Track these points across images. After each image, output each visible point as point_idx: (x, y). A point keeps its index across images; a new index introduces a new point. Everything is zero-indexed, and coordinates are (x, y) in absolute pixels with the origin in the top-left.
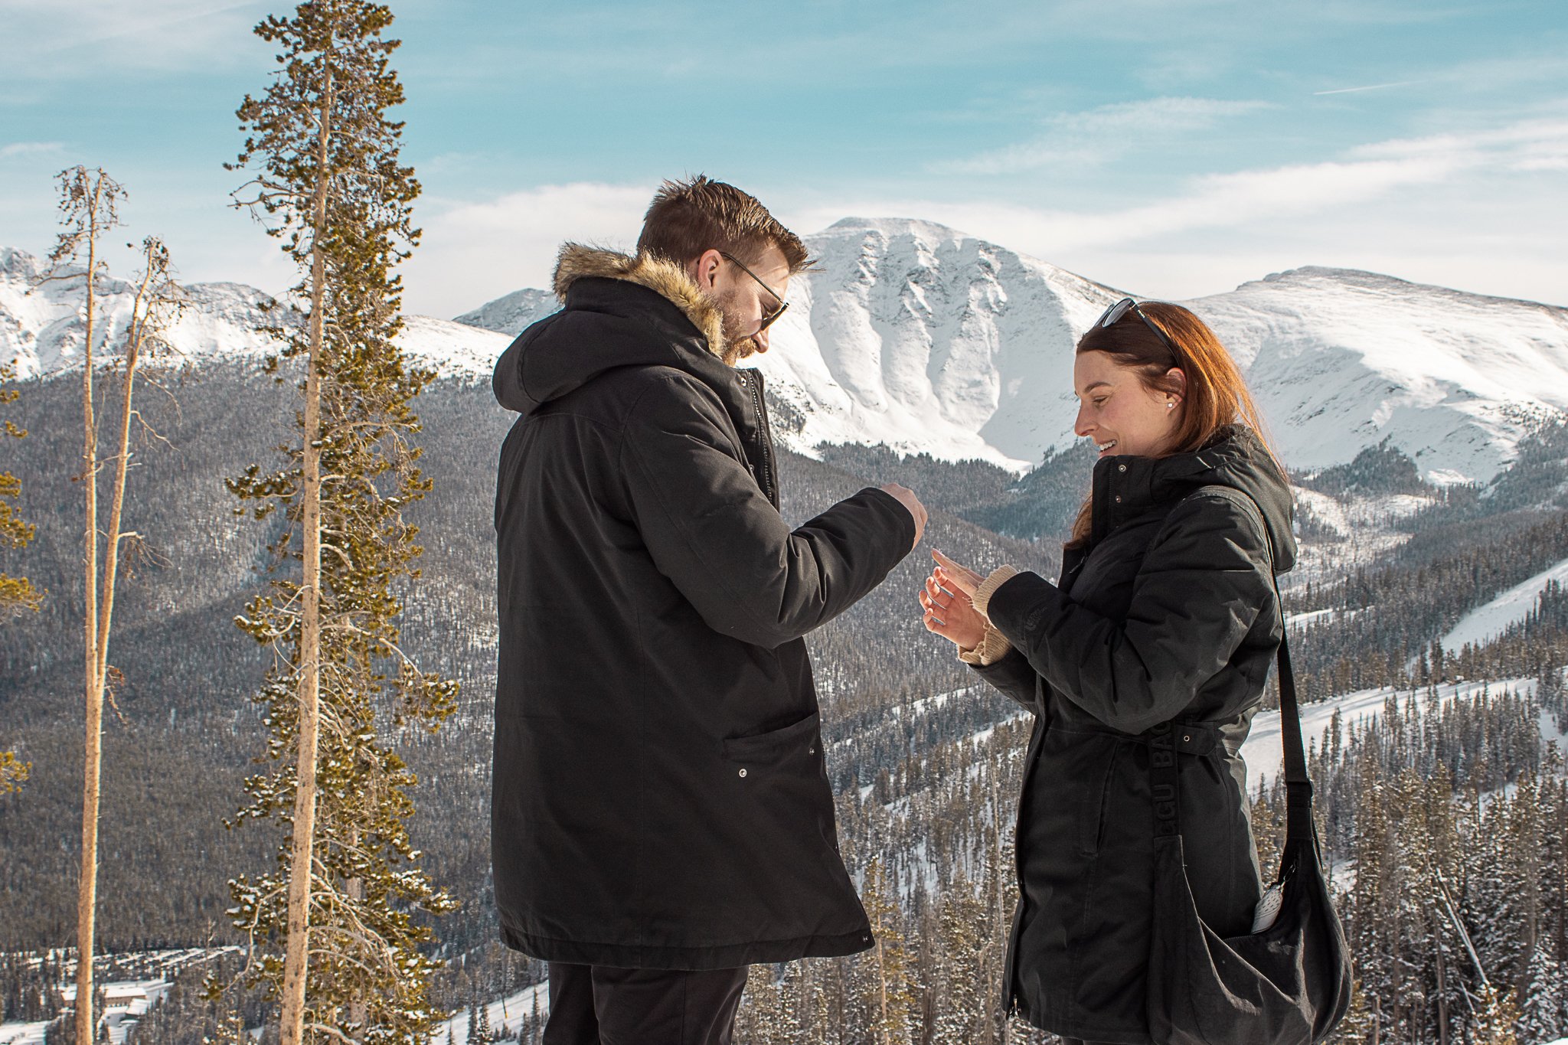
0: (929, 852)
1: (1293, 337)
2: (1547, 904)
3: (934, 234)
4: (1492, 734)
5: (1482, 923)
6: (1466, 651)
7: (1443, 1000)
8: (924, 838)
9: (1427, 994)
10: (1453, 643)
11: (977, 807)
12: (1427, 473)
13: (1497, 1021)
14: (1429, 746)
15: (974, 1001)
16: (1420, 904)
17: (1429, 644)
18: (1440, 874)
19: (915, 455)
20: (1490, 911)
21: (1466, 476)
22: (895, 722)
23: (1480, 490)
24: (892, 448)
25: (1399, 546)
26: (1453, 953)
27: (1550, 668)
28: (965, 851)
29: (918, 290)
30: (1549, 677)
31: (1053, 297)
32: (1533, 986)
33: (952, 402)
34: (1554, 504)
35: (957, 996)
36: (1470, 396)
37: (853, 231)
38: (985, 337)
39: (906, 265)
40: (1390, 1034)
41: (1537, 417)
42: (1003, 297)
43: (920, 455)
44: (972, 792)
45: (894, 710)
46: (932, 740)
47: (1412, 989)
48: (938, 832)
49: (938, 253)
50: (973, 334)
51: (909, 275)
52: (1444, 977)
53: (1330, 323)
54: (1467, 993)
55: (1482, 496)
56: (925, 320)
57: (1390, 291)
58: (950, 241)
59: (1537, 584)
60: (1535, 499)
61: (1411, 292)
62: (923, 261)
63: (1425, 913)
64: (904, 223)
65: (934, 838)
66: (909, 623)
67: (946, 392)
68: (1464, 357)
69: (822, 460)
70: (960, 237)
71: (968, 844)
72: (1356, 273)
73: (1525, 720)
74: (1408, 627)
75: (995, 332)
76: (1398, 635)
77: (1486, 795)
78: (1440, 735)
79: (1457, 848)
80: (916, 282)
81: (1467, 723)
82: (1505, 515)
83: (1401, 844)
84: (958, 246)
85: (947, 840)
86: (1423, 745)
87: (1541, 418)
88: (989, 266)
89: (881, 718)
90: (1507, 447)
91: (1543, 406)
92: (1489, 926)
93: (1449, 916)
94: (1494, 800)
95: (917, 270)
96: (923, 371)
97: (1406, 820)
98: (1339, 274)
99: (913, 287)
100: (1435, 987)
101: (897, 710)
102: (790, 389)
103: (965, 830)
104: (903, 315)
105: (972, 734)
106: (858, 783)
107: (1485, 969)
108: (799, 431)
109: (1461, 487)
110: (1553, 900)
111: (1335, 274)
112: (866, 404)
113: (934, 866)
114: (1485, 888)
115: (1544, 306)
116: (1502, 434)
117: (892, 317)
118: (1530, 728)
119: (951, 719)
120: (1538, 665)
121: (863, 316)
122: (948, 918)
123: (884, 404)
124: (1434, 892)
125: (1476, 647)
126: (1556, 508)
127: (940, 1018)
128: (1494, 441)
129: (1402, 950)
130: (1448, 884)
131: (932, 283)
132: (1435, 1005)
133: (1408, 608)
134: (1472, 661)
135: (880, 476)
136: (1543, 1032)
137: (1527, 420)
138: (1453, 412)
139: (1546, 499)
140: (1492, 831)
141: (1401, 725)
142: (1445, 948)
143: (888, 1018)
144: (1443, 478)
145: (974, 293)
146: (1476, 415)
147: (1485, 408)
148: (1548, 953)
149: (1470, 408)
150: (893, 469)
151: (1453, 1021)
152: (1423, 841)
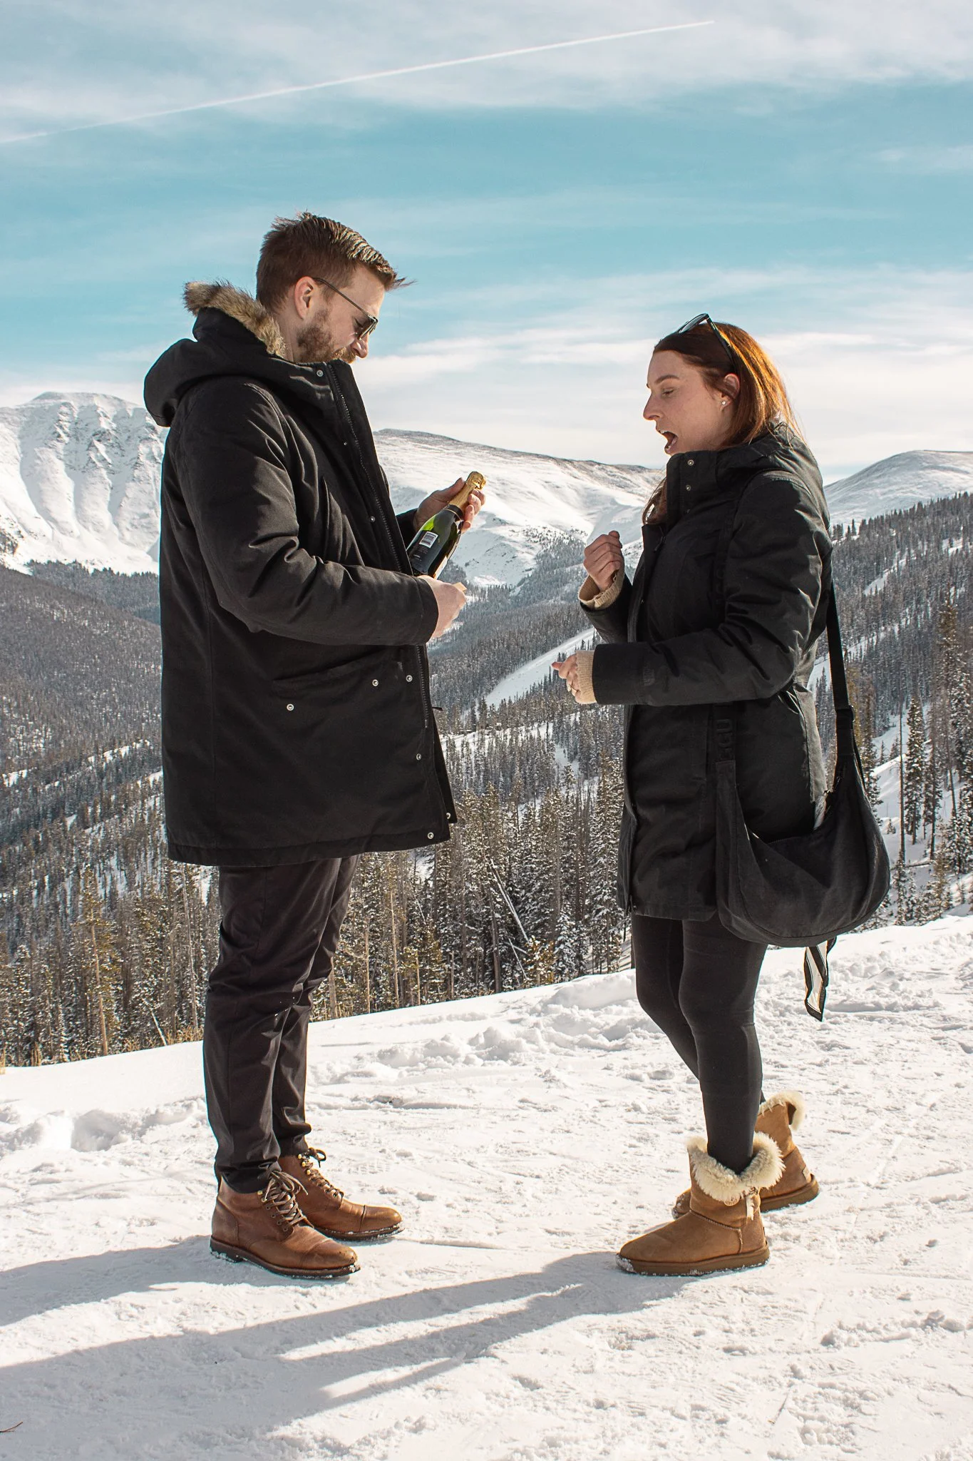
0: (119, 863)
2: (567, 881)
3: (113, 405)
4: (522, 764)
5: (522, 897)
6: (503, 705)
7: (496, 952)
8: (115, 853)
9: (485, 949)
10: (494, 700)
11: (153, 829)
12: (473, 578)
13: (541, 964)
14: (478, 774)
15: (161, 970)
16: (478, 885)
17: (477, 701)
18: (492, 863)
19: (101, 570)
20: (528, 888)
21: (500, 580)
22: (91, 768)
23: (510, 590)
24: (83, 564)
25: (454, 631)
26: (502, 918)
27: (561, 715)
28: (146, 861)
29: (100, 446)
30: (561, 722)
32: (560, 939)
33: (128, 530)
34: (562, 599)
35: (147, 966)
36: (503, 523)
37: (51, 402)
38: (152, 481)
39: (92, 427)
40: (461, 978)
41: (549, 537)
43: (105, 570)
44: (149, 818)
45: (89, 759)
46: (119, 781)
47: (475, 945)
48: (125, 848)
49: (115, 419)
50: (142, 478)
51: (94, 435)
52: (497, 936)
53: (403, 470)
54: (513, 947)
55: (511, 594)
56: (107, 468)
57: (445, 447)
58: (125, 410)
59: (552, 656)
60: (548, 596)
61: (460, 448)
62: (104, 425)
63: (483, 891)
64: (90, 396)
65: (123, 852)
66: (99, 694)
67: (123, 522)
68: (498, 495)
69: (31, 574)
70: (132, 407)
71: (148, 856)
72: (421, 434)
73: (544, 753)
74: (461, 690)
76: (454, 695)
77: (523, 806)
78: (486, 765)
79: (504, 844)
80: (99, 441)
81: (505, 756)
82: (528, 607)
83: (465, 843)
84: (130, 413)
85: (132, 853)
86: (474, 773)
87: (552, 539)
89: (80, 765)
90: (528, 560)
91: (553, 529)
92: (527, 899)
93: (500, 892)
94: (529, 809)
95: (100, 432)
96: (106, 507)
97: (468, 826)
98: (409, 435)
99: (97, 443)
100: (491, 944)
101: (92, 759)
102: (6, 521)
103: (145, 846)
104: (91, 465)
105: (148, 775)
106: (64, 814)
107: (525, 929)
108: (13, 553)
109: (497, 588)
110: (571, 878)
111: (406, 435)
112: (63, 531)
113: (123, 873)
114: (524, 872)
115: (553, 458)
116: (525, 550)
117: (82, 467)
118: (548, 758)
119: (133, 764)
120: (553, 714)
121: (60, 466)
122: (139, 909)
123: (77, 532)
124: (489, 876)
125: (510, 702)
126: (563, 602)
127: (137, 983)
128: (519, 555)
129: (467, 918)
130: (498, 870)
131: (111, 441)
132: (491, 955)
133: (461, 675)
134: (507, 712)
135: (75, 584)
136: (566, 971)
137: (542, 539)
138: (491, 534)
139: (556, 596)
140: (527, 831)
141: (458, 759)
142: (497, 915)
143: (101, 984)
144: (484, 582)
145: (143, 449)
146: (507, 536)
147: (513, 531)
148: (569, 915)
149: (502, 531)
150: (85, 580)
151: (504, 966)
152: (481, 840)
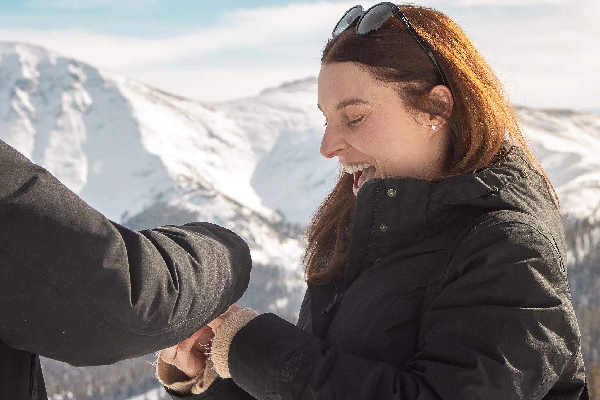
1: (302, 128)
3: (36, 54)
29: (23, 96)
31: (124, 100)
39: (14, 76)
42: (88, 100)
49: (39, 67)
50: (66, 128)
51: (16, 84)
56: (30, 118)
58: (48, 59)
62: (27, 73)
64: (12, 45)
70: (55, 56)
75: (83, 126)
80: (21, 89)
84: (53, 62)
88: (76, 78)
95: (22, 80)
99: (19, 93)
104: (12, 114)
131: (34, 90)
145: (66, 98)
